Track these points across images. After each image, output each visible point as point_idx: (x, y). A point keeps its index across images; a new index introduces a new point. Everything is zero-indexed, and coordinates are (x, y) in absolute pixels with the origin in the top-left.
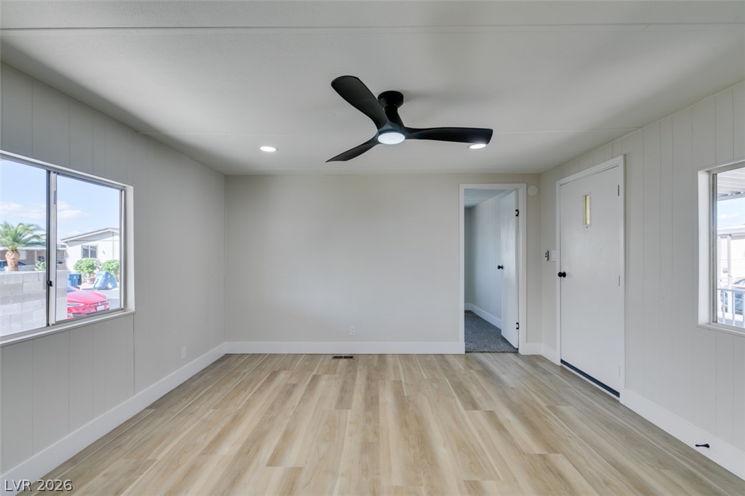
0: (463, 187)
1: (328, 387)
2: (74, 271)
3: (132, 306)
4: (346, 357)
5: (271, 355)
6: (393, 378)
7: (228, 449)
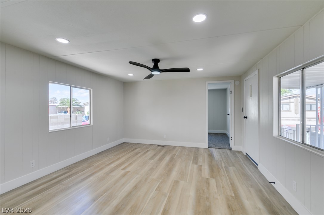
0: (207, 83)
1: (150, 154)
2: (87, 115)
3: (92, 124)
4: (162, 146)
5: (137, 143)
6: (174, 153)
7: (113, 165)
